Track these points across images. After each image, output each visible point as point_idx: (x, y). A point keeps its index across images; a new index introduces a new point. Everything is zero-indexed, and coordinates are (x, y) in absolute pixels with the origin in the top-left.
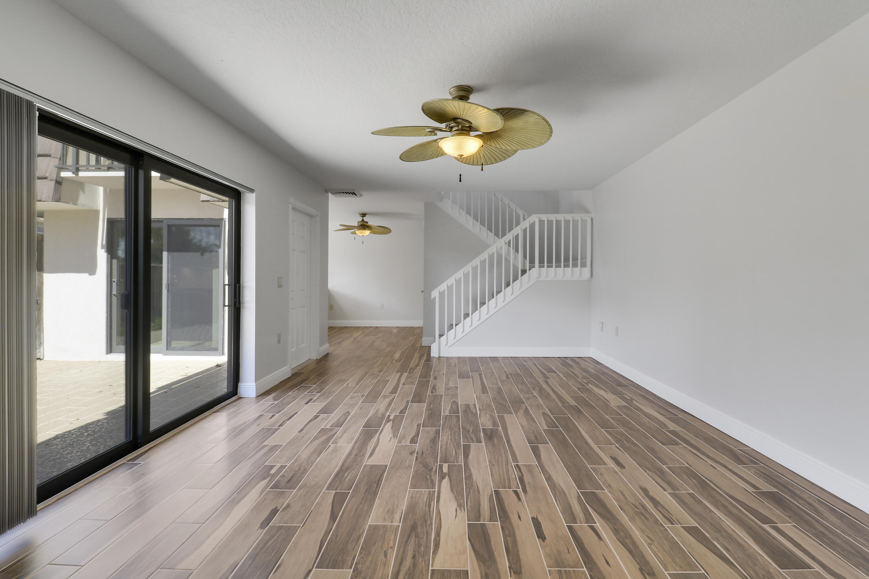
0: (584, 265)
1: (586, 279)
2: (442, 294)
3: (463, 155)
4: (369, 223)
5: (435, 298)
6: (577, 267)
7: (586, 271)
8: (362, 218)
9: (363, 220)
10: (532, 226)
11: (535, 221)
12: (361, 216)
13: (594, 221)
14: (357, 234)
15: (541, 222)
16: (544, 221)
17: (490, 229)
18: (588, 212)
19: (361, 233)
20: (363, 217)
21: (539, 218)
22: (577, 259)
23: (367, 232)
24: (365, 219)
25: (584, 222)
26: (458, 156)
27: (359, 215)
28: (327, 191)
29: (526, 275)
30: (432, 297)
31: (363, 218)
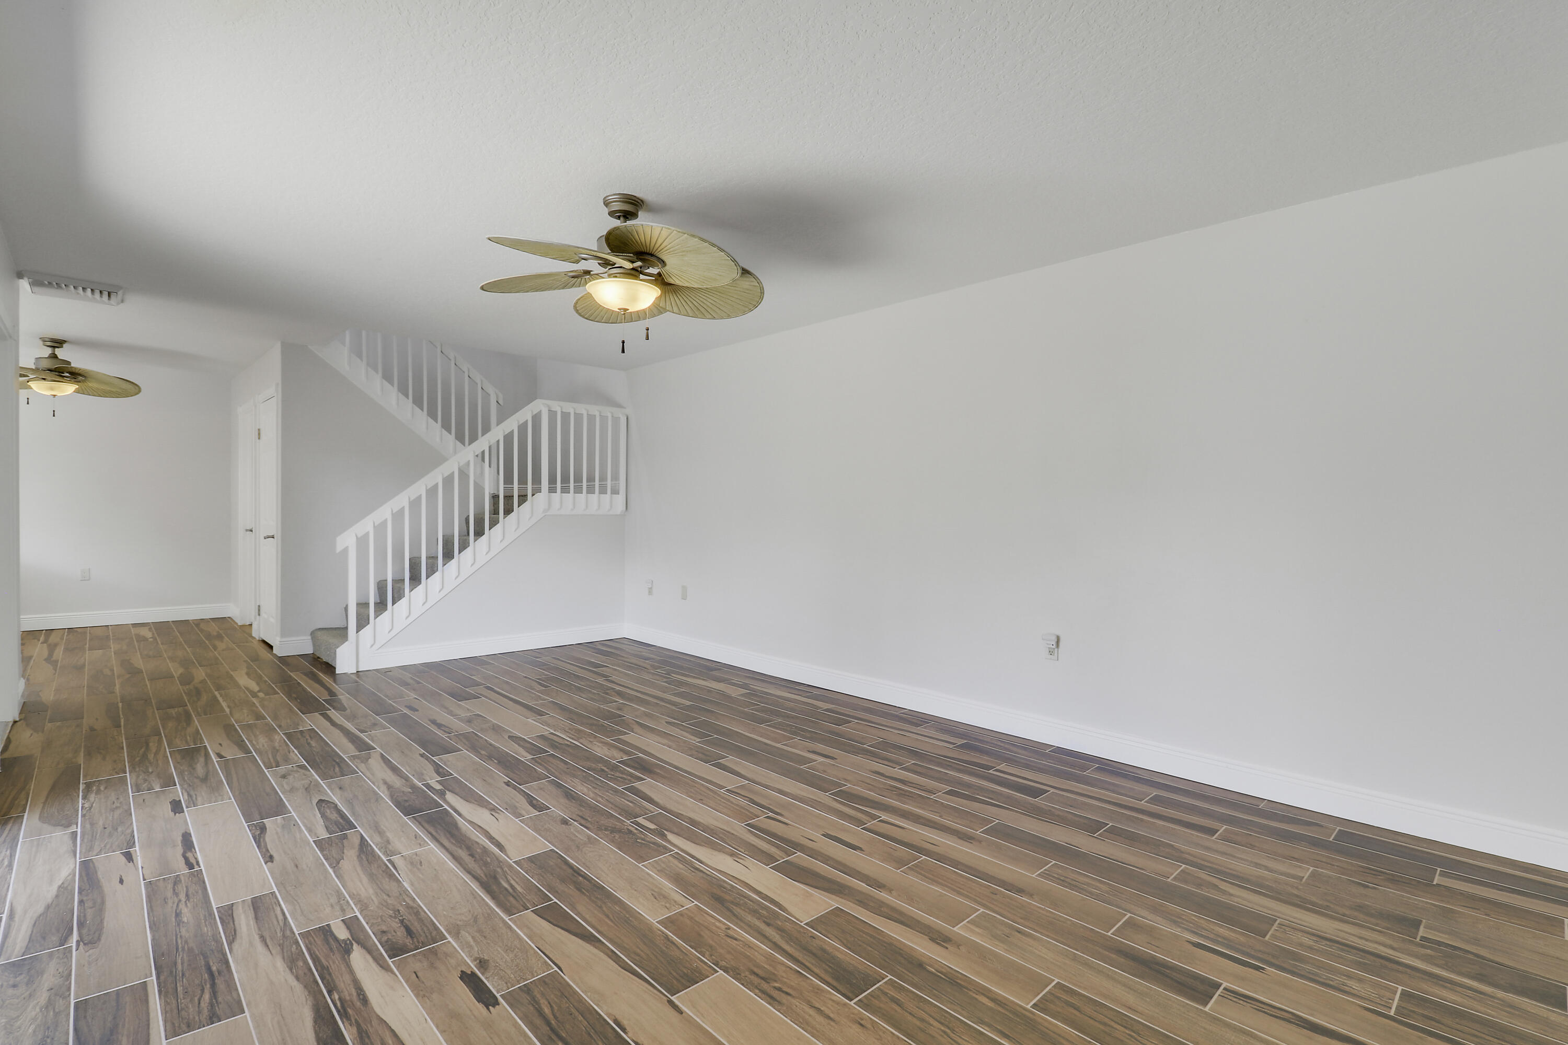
0: (615, 492)
1: (619, 513)
2: (362, 542)
3: (628, 310)
4: (72, 365)
5: (345, 551)
6: (594, 493)
7: (620, 499)
8: (49, 351)
9: (54, 356)
10: (536, 419)
11: (541, 411)
12: (49, 344)
13: (629, 419)
14: (32, 388)
15: (552, 415)
16: (556, 412)
17: (432, 414)
18: (619, 406)
19: (52, 389)
20: (54, 347)
21: (548, 406)
22: (606, 480)
23: (68, 389)
24: (61, 353)
25: (616, 420)
26: (619, 309)
27: (41, 343)
28: (20, 275)
29: (526, 505)
30: (339, 548)
31: (54, 351)
